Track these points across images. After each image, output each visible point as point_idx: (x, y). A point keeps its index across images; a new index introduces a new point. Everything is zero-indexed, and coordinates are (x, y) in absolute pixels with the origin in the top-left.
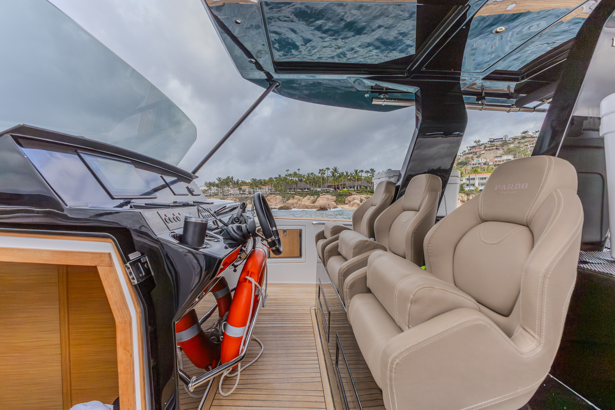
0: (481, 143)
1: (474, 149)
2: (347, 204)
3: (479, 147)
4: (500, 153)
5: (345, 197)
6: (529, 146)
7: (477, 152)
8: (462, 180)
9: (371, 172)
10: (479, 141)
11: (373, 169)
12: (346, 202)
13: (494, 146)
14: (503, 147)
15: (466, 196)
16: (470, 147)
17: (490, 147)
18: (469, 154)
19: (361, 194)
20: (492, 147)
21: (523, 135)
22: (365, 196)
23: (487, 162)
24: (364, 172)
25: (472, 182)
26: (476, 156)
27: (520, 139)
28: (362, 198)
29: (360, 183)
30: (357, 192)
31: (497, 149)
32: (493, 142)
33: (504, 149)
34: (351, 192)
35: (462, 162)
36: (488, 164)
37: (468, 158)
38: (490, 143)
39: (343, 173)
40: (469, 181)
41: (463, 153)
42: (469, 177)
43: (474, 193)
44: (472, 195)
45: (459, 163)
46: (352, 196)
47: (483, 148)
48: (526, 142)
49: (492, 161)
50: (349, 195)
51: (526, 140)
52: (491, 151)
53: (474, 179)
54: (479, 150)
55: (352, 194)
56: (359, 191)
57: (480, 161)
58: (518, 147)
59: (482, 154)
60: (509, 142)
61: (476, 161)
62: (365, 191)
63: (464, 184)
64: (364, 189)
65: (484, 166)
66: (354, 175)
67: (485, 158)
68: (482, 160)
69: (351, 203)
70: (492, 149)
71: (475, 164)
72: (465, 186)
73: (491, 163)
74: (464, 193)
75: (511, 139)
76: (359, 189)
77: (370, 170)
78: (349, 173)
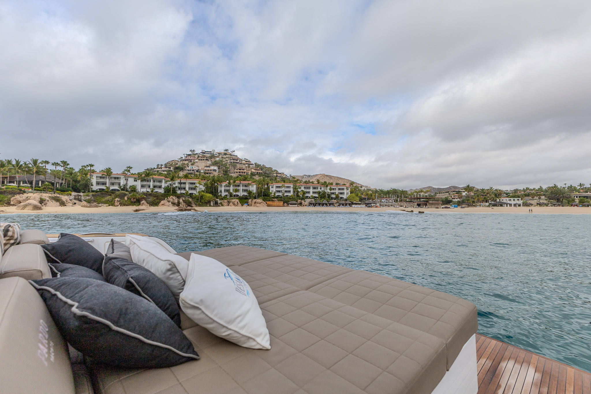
0: (195, 152)
1: (190, 157)
2: (13, 205)
3: (193, 156)
4: (209, 164)
5: (10, 196)
6: (228, 161)
7: (191, 160)
8: (175, 184)
9: (62, 165)
10: (194, 151)
11: (66, 162)
12: (12, 203)
13: (205, 157)
14: (211, 158)
15: (177, 199)
16: (187, 155)
17: (202, 157)
18: (185, 160)
19: (42, 192)
20: (203, 157)
21: (225, 152)
22: (50, 195)
23: (199, 169)
24: (50, 164)
25: (183, 186)
26: (191, 163)
27: (223, 154)
28: (43, 197)
29: (42, 177)
30: (35, 190)
31: (207, 160)
32: (204, 153)
33: (212, 161)
34: (23, 189)
35: (178, 167)
36: (200, 171)
37: (184, 164)
38: (202, 153)
39: (9, 162)
40: (181, 185)
41: (180, 159)
42: (180, 181)
43: (184, 196)
44: (182, 198)
45: (176, 167)
46: (25, 195)
47: (197, 157)
48: (227, 158)
49: (203, 169)
50: (19, 193)
51: (227, 156)
52: (202, 161)
53: (185, 183)
54: (194, 158)
55: (24, 192)
56: (39, 187)
57: (194, 168)
58: (222, 161)
59: (196, 162)
60: (216, 155)
61: (190, 168)
62: (51, 189)
63: (176, 187)
64: (49, 185)
65: (197, 173)
66: (30, 166)
67: (198, 167)
68: (195, 168)
69: (22, 204)
70: (204, 160)
71: (190, 171)
72: (177, 189)
73: (202, 171)
74: (175, 196)
75: (217, 154)
76: (40, 185)
77: (61, 162)
78: (22, 163)
